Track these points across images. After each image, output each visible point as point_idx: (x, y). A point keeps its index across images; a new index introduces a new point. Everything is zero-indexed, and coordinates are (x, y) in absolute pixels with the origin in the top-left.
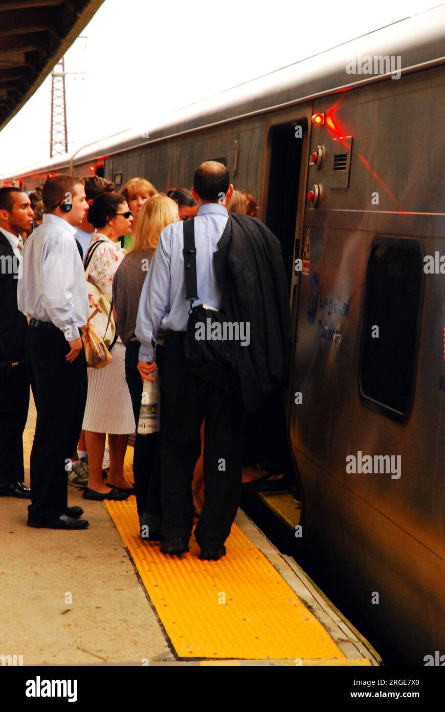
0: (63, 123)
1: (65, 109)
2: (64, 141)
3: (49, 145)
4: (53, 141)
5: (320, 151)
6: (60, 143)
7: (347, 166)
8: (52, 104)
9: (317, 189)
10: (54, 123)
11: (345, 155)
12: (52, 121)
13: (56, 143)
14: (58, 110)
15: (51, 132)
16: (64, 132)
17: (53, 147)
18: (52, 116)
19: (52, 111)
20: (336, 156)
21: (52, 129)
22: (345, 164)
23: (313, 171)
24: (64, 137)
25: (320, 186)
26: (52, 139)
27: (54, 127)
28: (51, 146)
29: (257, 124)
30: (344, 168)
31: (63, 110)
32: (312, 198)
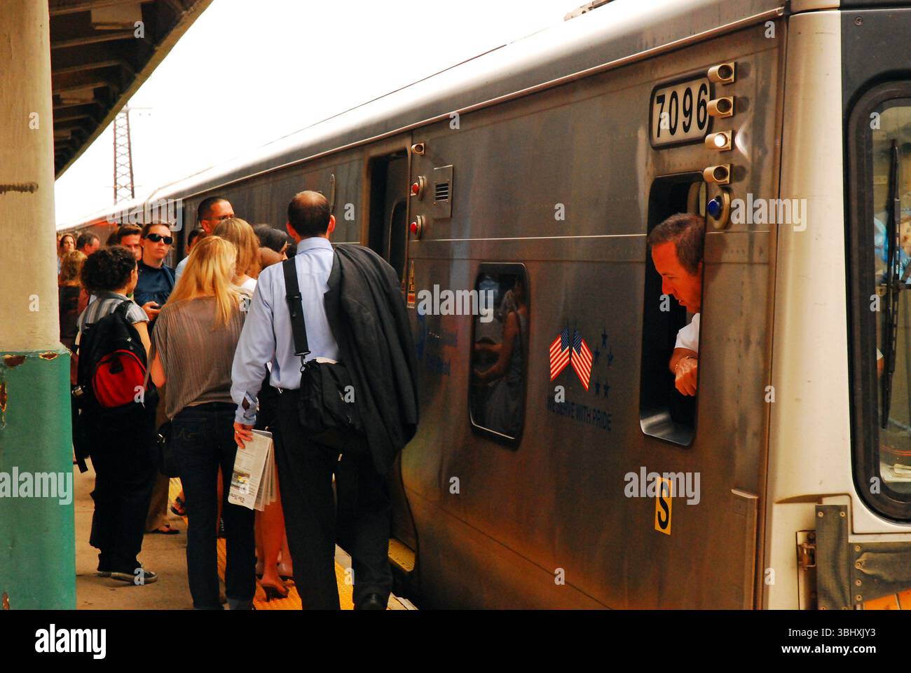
0: (128, 165)
1: (130, 148)
2: (130, 185)
3: (113, 190)
4: (118, 186)
5: (421, 181)
6: (125, 187)
7: (449, 195)
8: (115, 144)
9: (420, 221)
10: (118, 165)
11: (447, 185)
12: (115, 162)
13: (121, 187)
14: (123, 150)
15: (115, 175)
16: (129, 175)
17: (118, 192)
18: (115, 158)
19: (115, 152)
20: (438, 186)
21: (116, 172)
22: (446, 193)
23: (416, 203)
24: (129, 180)
25: (423, 217)
26: (116, 183)
27: (117, 170)
28: (116, 190)
29: (355, 157)
30: (446, 198)
31: (128, 150)
32: (415, 229)
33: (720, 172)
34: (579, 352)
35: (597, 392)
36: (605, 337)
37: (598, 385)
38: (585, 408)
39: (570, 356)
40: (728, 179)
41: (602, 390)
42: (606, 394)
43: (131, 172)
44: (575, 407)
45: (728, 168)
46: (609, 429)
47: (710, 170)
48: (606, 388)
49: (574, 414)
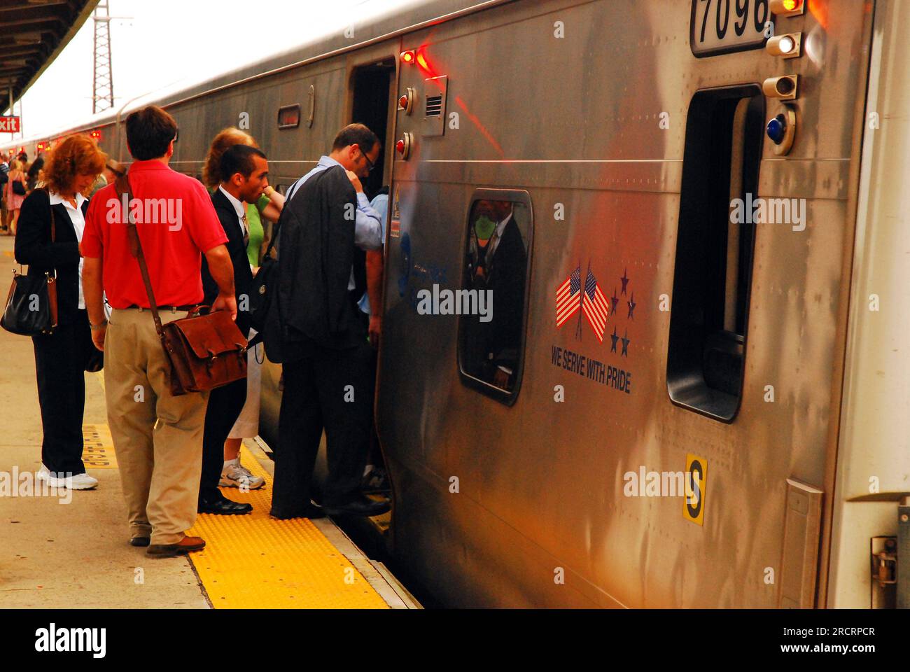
0: (108, 76)
1: (110, 59)
2: (110, 96)
3: (92, 101)
4: (97, 97)
5: (410, 94)
6: (105, 98)
7: (442, 110)
8: (95, 54)
9: (407, 138)
10: (97, 76)
11: (440, 98)
12: (95, 73)
13: (100, 98)
14: (103, 60)
15: (94, 86)
16: (109, 86)
17: (96, 104)
18: (95, 68)
19: (95, 62)
20: (428, 99)
21: (95, 82)
22: (439, 108)
23: (403, 118)
24: (109, 92)
25: (411, 135)
26: (95, 95)
27: (97, 80)
28: (95, 102)
29: (337, 66)
30: (439, 113)
31: (108, 61)
32: (401, 148)
33: (785, 85)
34: (592, 297)
35: (614, 346)
36: (625, 281)
37: (614, 338)
38: (598, 364)
39: (581, 301)
40: (794, 93)
41: (619, 344)
42: (625, 350)
43: (111, 83)
44: (585, 362)
45: (795, 80)
46: (628, 391)
47: (771, 82)
48: (626, 342)
49: (585, 370)
